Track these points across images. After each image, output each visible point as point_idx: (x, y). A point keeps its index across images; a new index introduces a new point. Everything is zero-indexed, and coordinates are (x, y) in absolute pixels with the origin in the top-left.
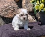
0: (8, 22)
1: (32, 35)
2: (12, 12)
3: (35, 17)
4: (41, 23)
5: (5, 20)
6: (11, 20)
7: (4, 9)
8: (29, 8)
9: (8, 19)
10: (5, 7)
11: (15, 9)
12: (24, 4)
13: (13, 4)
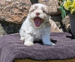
1: (59, 55)
2: (21, 12)
3: (61, 23)
4: (71, 35)
5: (7, 28)
7: (5, 6)
8: (50, 7)
11: (27, 7)
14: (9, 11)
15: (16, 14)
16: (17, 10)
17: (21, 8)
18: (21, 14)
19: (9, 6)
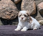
14: (4, 13)
15: (7, 14)
17: (10, 11)
18: (10, 14)
19: (4, 10)
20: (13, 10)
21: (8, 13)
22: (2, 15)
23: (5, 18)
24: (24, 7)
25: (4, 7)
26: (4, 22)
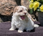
0: (6, 20)
2: (10, 10)
6: (8, 18)
7: (1, 6)
9: (6, 17)
10: (2, 4)
11: (13, 7)
12: (23, 2)
13: (11, 2)
14: (3, 9)
15: (7, 11)
16: (8, 8)
17: (10, 7)
19: (3, 6)
20: (13, 6)
21: (7, 9)
22: (1, 12)
23: (4, 14)
24: (24, 3)
25: (3, 3)
26: (4, 19)
